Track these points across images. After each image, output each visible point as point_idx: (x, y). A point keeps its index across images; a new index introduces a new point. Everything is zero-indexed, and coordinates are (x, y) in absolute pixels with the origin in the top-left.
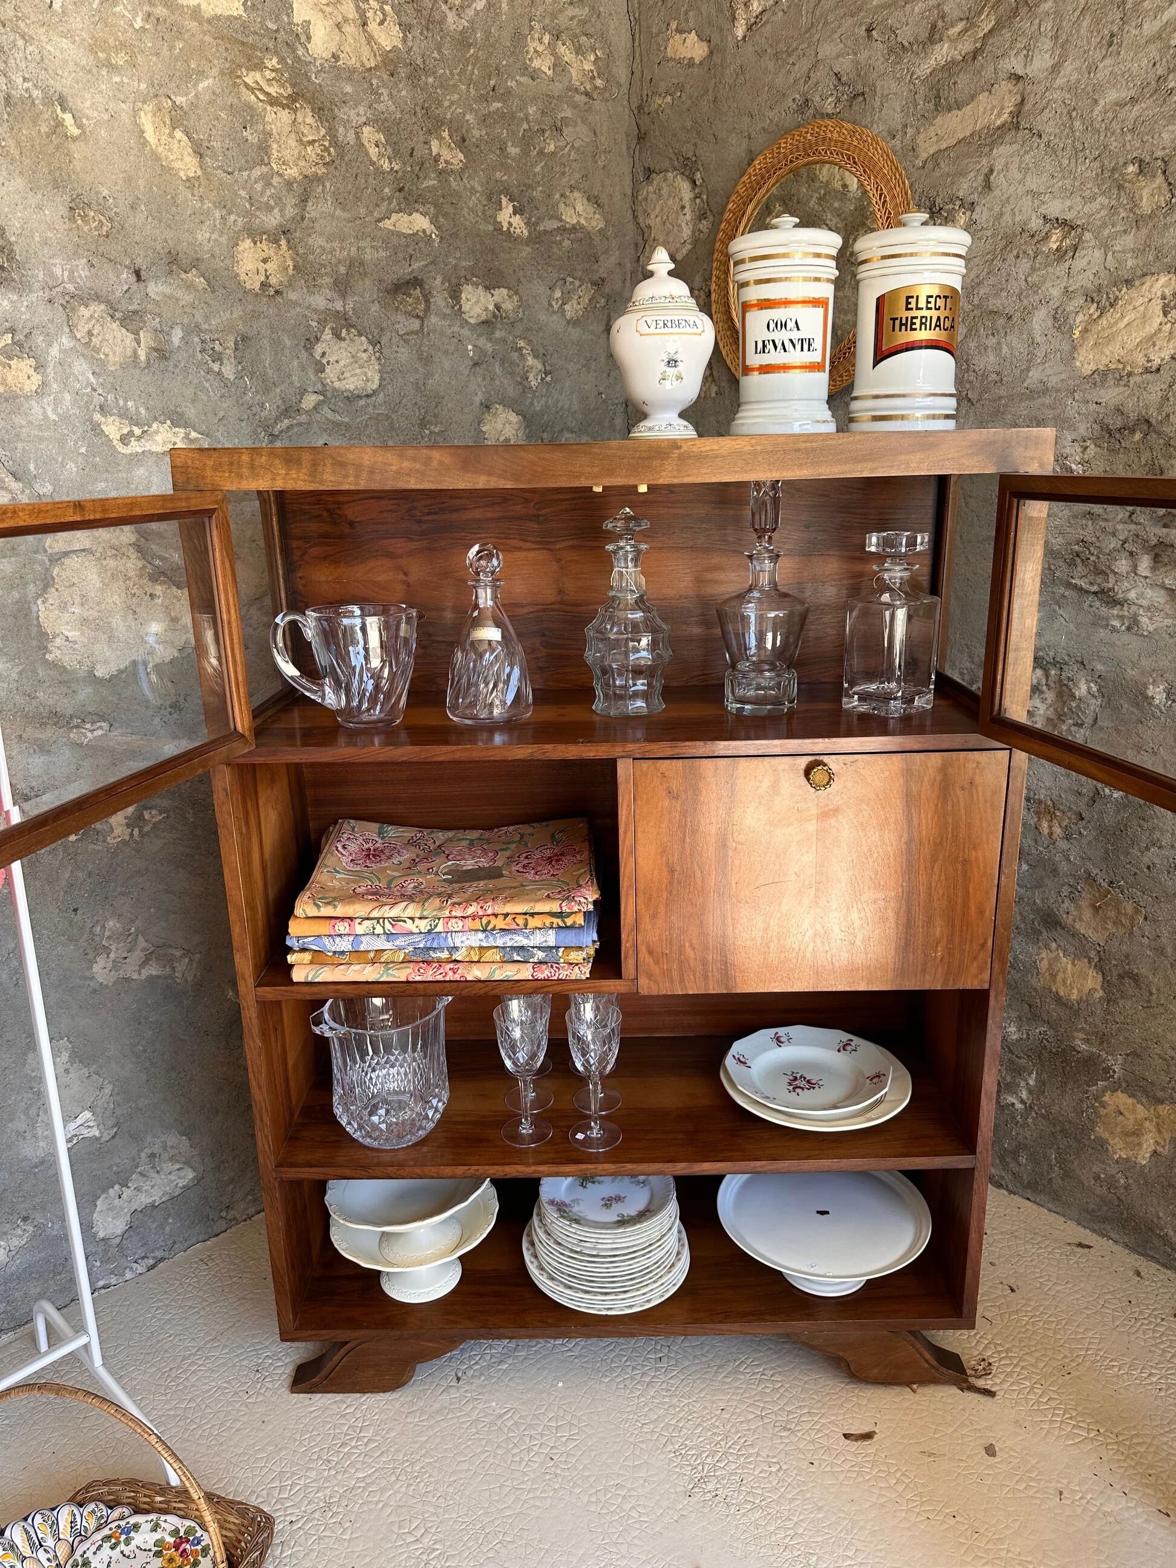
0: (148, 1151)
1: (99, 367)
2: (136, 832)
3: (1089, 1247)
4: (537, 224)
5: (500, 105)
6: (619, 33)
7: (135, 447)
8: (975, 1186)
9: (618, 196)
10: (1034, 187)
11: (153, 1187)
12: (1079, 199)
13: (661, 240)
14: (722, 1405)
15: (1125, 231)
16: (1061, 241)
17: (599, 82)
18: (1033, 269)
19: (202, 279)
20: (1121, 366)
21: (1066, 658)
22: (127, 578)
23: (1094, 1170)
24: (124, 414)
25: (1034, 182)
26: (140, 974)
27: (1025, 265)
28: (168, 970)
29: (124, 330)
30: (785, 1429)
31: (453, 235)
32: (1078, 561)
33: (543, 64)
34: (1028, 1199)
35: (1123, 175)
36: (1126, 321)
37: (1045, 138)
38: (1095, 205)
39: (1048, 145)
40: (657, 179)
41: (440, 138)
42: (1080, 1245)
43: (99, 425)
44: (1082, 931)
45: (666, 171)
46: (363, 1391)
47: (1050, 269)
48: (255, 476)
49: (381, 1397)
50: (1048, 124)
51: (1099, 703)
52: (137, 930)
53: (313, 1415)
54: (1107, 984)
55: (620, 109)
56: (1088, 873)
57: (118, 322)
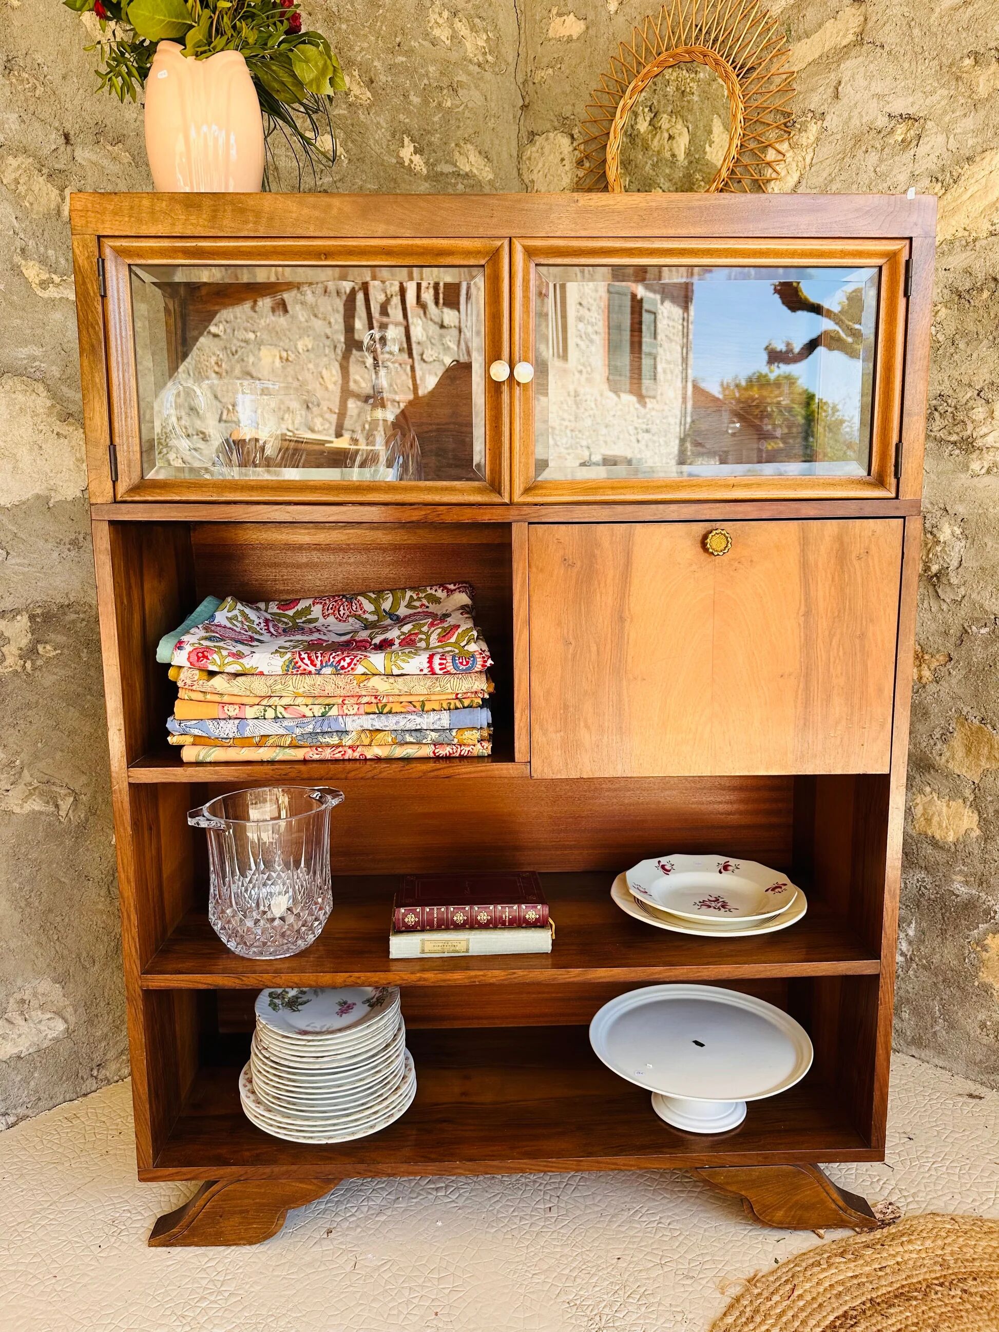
0: (18, 996)
1: (23, 214)
2: (28, 665)
3: (981, 1098)
4: (434, 165)
5: (404, 59)
6: (507, 24)
7: (52, 292)
8: (881, 994)
9: (505, 156)
10: (879, 90)
11: (20, 1036)
12: (920, 94)
13: (543, 191)
14: (618, 1254)
15: (965, 115)
16: (906, 134)
17: (489, 58)
18: (881, 160)
19: (127, 154)
20: (966, 234)
21: (929, 506)
22: (35, 414)
23: (979, 1018)
24: (43, 261)
25: (878, 87)
26: (22, 808)
27: (873, 158)
28: (51, 808)
29: (49, 185)
30: (687, 1277)
31: (361, 160)
32: (937, 414)
33: (442, 34)
34: (913, 1056)
35: (960, 68)
36: (969, 193)
37: (887, 48)
38: (936, 97)
39: (890, 53)
40: (539, 140)
41: (352, 76)
42: (971, 1096)
43: (19, 267)
44: (957, 771)
45: (548, 131)
46: (227, 1243)
47: (897, 158)
48: (155, 221)
49: (247, 1250)
50: (890, 36)
51: (963, 544)
52: (22, 762)
53: (170, 1269)
54: (984, 822)
55: (508, 84)
56: (959, 711)
57: (44, 177)
